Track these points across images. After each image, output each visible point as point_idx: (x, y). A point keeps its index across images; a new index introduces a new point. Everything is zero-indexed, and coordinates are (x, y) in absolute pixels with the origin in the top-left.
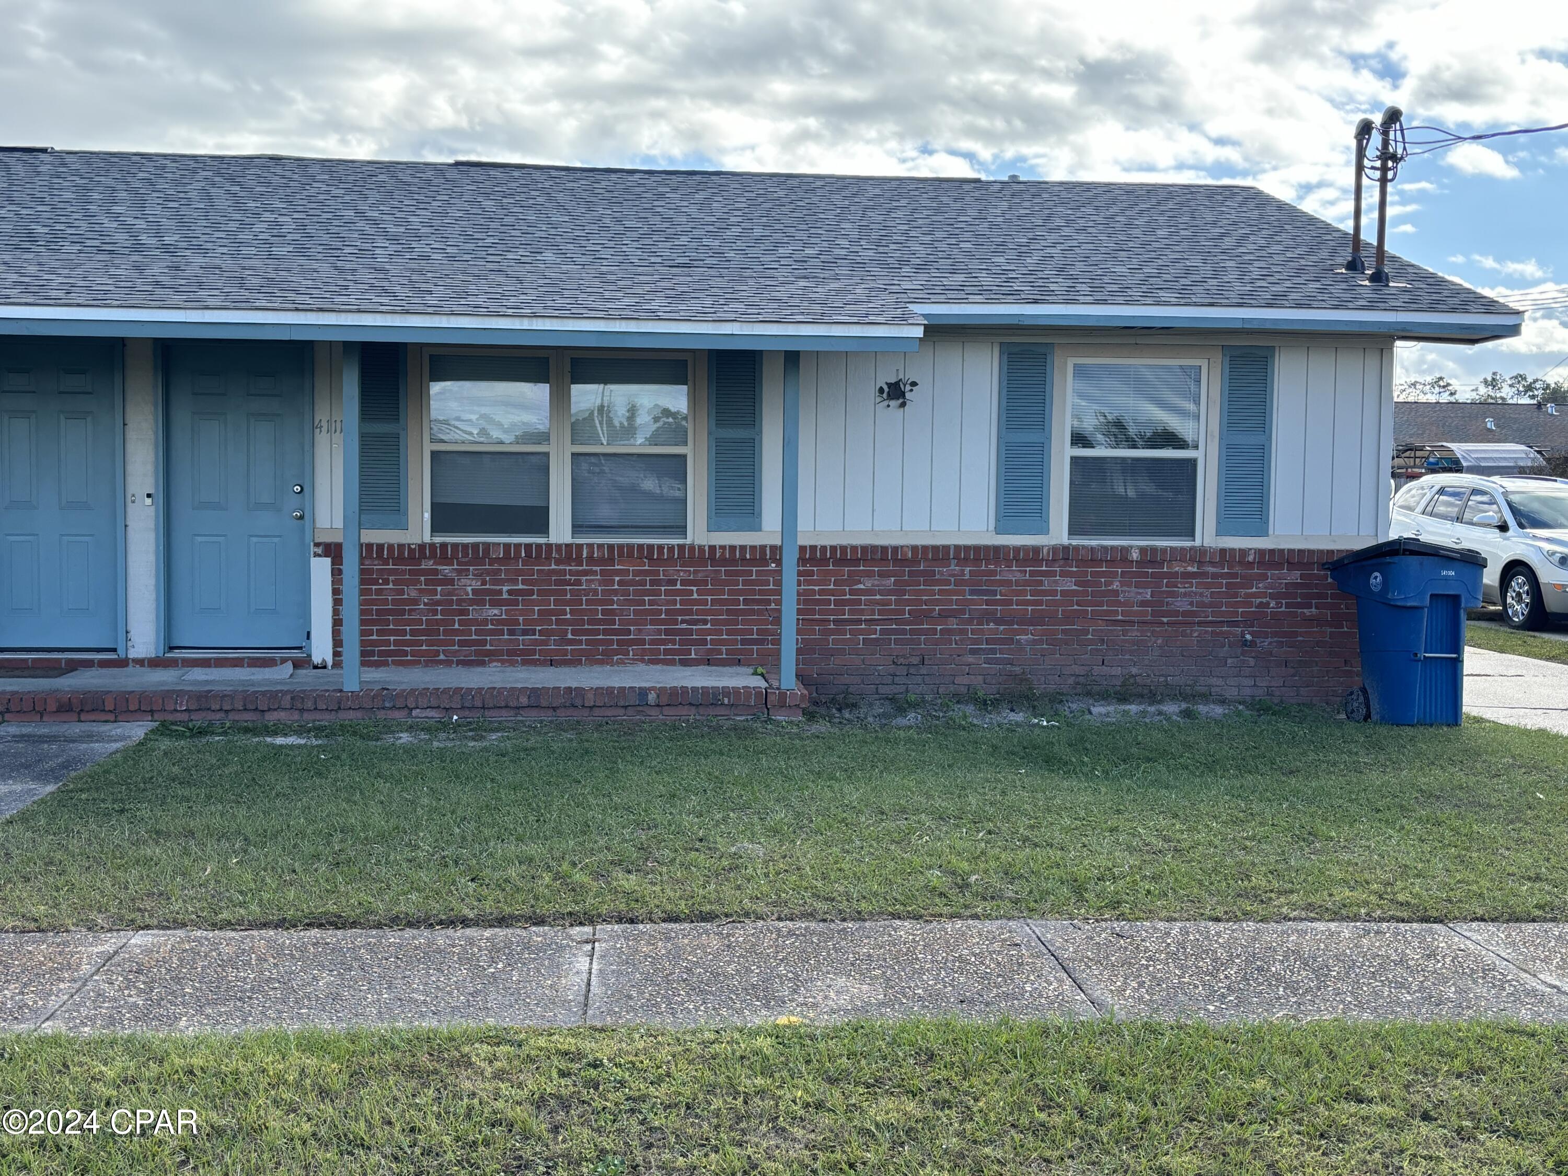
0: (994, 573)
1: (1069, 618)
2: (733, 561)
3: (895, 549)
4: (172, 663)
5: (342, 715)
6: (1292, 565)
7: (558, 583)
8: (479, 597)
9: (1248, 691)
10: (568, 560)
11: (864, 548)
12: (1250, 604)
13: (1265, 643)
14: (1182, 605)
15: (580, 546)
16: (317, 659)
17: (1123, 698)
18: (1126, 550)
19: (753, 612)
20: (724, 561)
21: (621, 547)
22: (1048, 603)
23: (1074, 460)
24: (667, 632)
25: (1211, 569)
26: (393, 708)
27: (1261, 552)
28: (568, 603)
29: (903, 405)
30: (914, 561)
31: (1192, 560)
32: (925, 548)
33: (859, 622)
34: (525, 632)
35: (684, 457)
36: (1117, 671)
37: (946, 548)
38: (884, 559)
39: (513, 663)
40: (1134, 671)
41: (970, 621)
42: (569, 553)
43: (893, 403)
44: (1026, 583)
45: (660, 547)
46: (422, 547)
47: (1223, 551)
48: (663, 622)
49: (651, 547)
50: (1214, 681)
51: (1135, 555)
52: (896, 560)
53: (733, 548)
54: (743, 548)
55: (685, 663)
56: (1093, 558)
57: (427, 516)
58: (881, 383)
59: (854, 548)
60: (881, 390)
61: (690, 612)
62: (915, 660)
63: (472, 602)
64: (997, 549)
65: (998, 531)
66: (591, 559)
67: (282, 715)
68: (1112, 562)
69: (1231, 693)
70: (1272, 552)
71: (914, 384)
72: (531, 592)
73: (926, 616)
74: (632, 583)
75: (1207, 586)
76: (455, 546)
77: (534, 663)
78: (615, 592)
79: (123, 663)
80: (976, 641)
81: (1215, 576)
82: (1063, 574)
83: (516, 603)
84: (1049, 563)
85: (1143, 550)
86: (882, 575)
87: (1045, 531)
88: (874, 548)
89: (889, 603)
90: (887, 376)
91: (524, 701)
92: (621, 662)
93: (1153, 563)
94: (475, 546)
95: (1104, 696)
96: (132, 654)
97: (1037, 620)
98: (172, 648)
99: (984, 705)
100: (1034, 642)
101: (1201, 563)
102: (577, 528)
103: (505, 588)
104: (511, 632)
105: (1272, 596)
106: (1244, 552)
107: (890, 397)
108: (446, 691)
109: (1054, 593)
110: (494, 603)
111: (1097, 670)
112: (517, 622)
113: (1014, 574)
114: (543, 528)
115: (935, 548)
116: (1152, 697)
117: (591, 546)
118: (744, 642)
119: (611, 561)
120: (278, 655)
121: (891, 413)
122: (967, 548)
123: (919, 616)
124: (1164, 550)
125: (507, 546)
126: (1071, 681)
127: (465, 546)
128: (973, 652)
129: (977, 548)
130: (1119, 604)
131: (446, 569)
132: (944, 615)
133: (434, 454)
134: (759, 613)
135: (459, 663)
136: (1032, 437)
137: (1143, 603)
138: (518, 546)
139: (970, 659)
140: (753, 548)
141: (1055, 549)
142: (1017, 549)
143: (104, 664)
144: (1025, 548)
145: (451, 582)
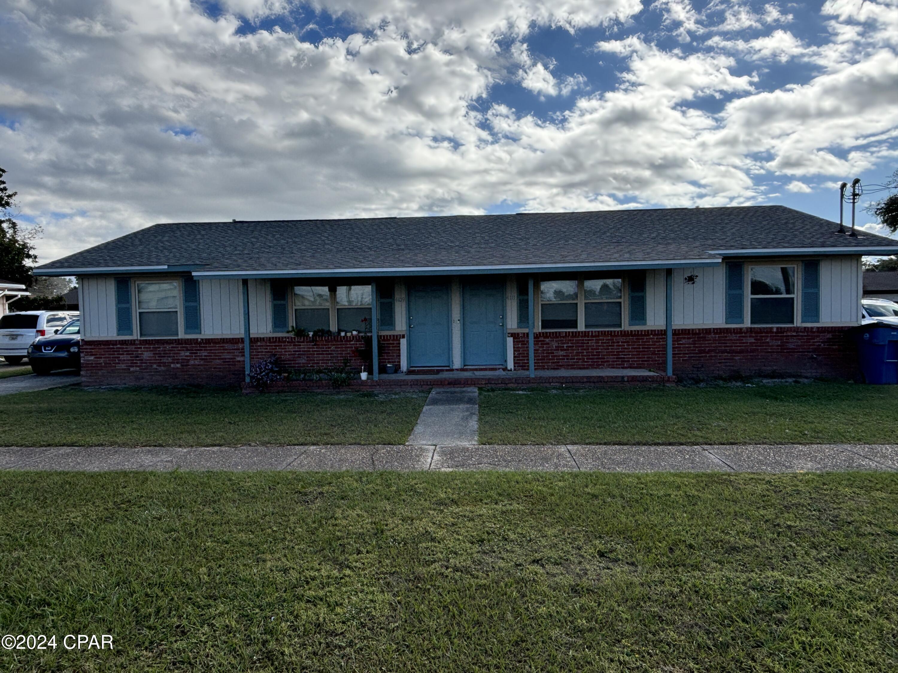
0: (726, 337)
1: (752, 351)
2: (638, 335)
3: (693, 330)
4: (466, 370)
5: (531, 385)
6: (829, 332)
7: (582, 343)
8: (557, 349)
9: (814, 374)
10: (585, 336)
11: (682, 330)
12: (814, 345)
13: (820, 358)
14: (791, 346)
15: (589, 332)
16: (509, 368)
17: (772, 377)
18: (772, 328)
19: (644, 351)
20: (635, 335)
21: (602, 331)
22: (745, 346)
23: (752, 299)
24: (617, 358)
25: (801, 334)
26: (545, 382)
27: (818, 328)
28: (585, 349)
29: (693, 283)
30: (699, 334)
31: (794, 331)
32: (703, 329)
33: (680, 354)
34: (571, 359)
35: (620, 303)
36: (769, 368)
37: (710, 329)
38: (689, 334)
39: (568, 369)
40: (775, 368)
41: (719, 353)
42: (585, 334)
43: (690, 283)
44: (737, 340)
45: (615, 332)
46: (540, 333)
47: (805, 328)
48: (615, 355)
49: (611, 331)
50: (802, 371)
51: (775, 330)
52: (693, 334)
53: (638, 331)
54: (642, 331)
55: (623, 368)
56: (761, 331)
57: (540, 324)
58: (686, 276)
59: (679, 330)
60: (686, 279)
61: (624, 352)
62: (700, 366)
63: (555, 350)
64: (727, 329)
65: (726, 323)
66: (592, 336)
67: (512, 385)
68: (767, 332)
69: (809, 375)
70: (822, 327)
71: (697, 276)
72: (573, 346)
73: (704, 351)
74: (605, 343)
75: (800, 339)
76: (550, 333)
77: (574, 368)
78: (600, 346)
79: (452, 370)
80: (720, 359)
81: (802, 336)
82: (750, 337)
83: (568, 350)
84: (745, 333)
85: (777, 328)
86: (688, 338)
87: (742, 322)
88: (685, 330)
89: (690, 347)
90: (688, 274)
91: (585, 380)
92: (602, 368)
93: (781, 332)
94: (556, 333)
95: (766, 376)
96: (454, 367)
97: (741, 352)
98: (465, 366)
99: (725, 380)
100: (740, 359)
101: (797, 332)
102: (586, 326)
103: (565, 345)
104: (567, 359)
105: (822, 342)
106: (812, 328)
107: (689, 281)
108: (560, 377)
109: (747, 343)
110: (562, 350)
111: (764, 368)
112: (569, 356)
113: (734, 337)
114: (576, 327)
115: (706, 329)
116: (781, 376)
117: (592, 332)
118: (642, 361)
119: (598, 336)
120: (498, 367)
121: (689, 286)
122: (717, 329)
123: (701, 352)
124: (784, 328)
125: (566, 332)
126: (754, 372)
127: (553, 333)
128: (720, 363)
129: (720, 329)
130: (769, 346)
131: (547, 340)
132: (709, 351)
133: (542, 305)
134: (647, 351)
135: (552, 369)
136: (738, 292)
137: (778, 346)
138: (569, 332)
139: (719, 365)
140: (645, 331)
141: (747, 328)
142: (734, 329)
143: (447, 370)
144: (737, 328)
145: (548, 344)
